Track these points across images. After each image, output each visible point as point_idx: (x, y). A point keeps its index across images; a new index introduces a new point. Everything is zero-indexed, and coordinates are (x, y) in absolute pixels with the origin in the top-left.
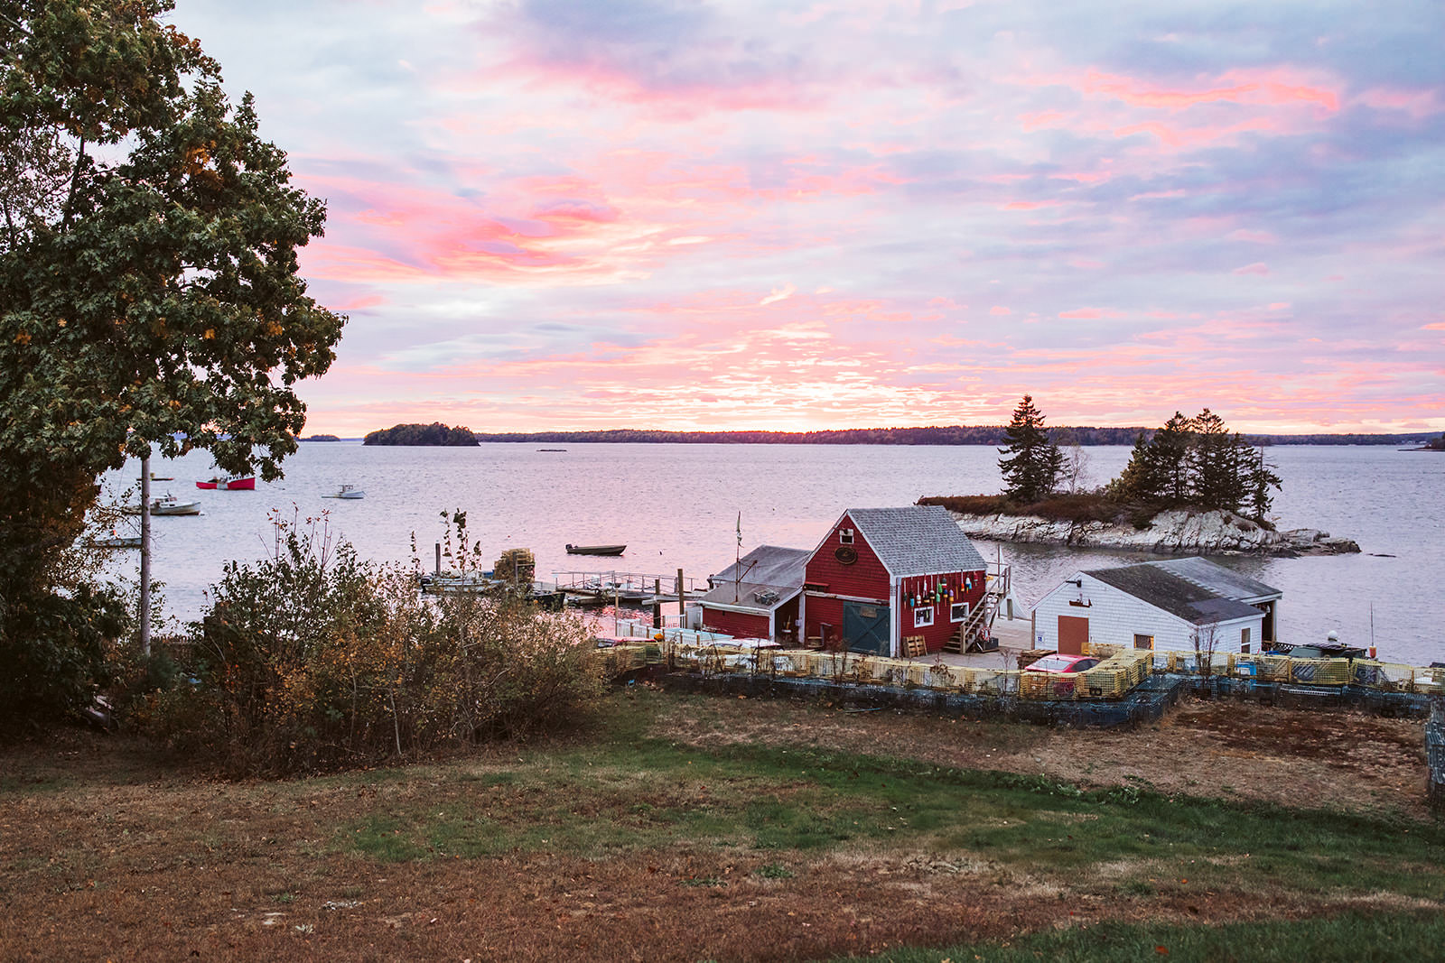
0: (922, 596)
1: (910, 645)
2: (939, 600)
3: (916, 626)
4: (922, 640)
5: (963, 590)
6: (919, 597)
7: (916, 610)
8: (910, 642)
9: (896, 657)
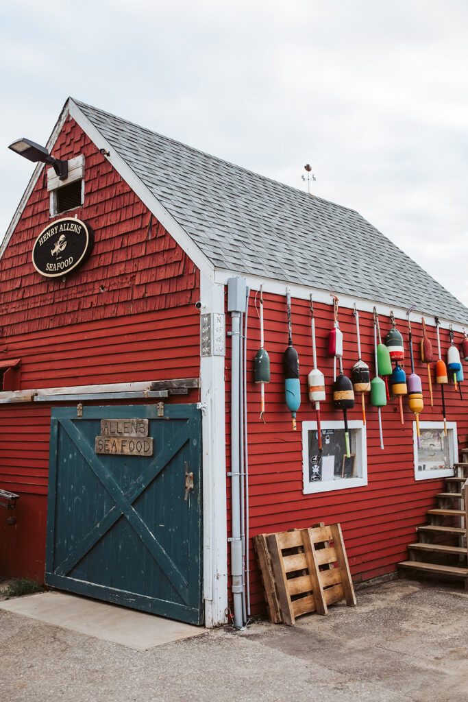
0: (328, 377)
1: (289, 564)
2: (382, 398)
3: (310, 488)
4: (333, 543)
5: (444, 379)
6: (317, 377)
7: (308, 426)
8: (289, 552)
9: (230, 625)
